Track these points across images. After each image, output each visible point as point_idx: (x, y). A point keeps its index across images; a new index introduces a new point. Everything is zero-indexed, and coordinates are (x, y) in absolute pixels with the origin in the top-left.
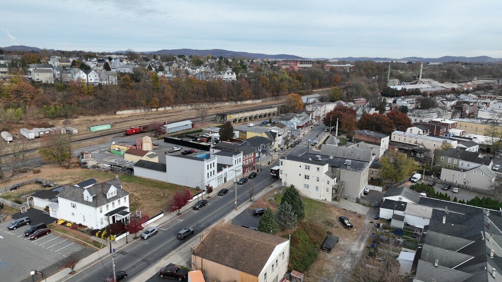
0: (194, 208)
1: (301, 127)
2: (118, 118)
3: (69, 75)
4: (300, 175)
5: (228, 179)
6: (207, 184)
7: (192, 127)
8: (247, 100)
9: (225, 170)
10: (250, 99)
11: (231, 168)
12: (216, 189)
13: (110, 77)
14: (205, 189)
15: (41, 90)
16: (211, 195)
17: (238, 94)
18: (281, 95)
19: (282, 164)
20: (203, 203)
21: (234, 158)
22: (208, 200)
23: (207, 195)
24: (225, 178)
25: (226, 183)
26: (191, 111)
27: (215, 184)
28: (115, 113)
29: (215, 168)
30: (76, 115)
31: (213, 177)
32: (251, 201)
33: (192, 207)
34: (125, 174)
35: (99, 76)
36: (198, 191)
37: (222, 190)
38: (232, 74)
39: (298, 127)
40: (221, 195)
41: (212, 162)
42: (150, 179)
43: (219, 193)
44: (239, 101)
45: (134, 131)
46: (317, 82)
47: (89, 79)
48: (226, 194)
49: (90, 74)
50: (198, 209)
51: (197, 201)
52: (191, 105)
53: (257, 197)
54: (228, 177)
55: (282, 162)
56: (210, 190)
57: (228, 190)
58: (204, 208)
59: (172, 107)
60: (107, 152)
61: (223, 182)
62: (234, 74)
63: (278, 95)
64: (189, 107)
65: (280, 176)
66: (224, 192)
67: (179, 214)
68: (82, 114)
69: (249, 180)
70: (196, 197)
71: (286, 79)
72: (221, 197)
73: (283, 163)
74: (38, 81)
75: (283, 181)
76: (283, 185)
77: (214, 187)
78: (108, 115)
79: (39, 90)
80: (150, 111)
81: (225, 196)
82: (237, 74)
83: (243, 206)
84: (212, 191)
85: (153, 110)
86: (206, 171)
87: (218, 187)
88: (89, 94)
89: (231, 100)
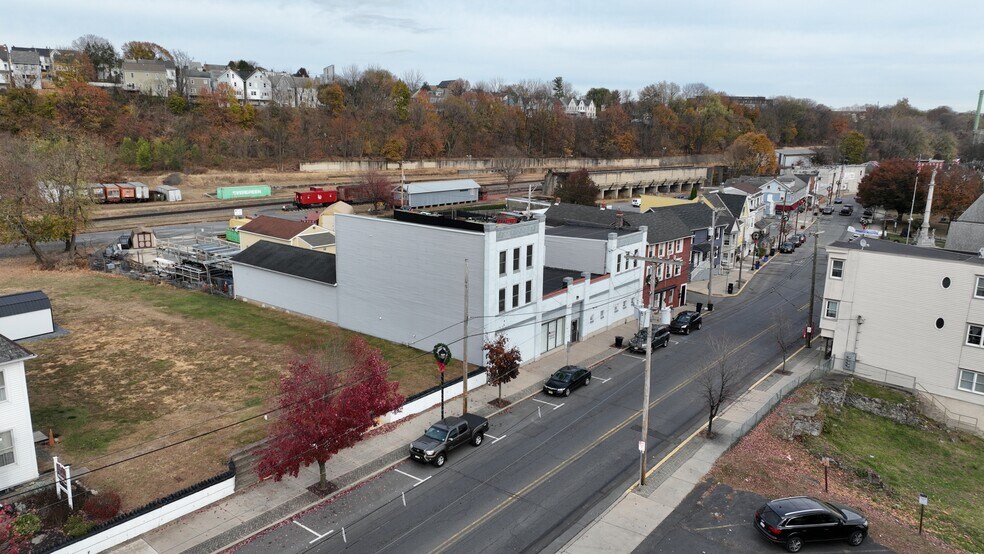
0: (416, 458)
1: (790, 208)
2: (302, 179)
3: (206, 82)
4: (940, 323)
5: (587, 330)
6: (492, 339)
7: (480, 198)
8: (623, 156)
9: (575, 291)
10: (630, 155)
11: (601, 285)
12: (533, 365)
13: (300, 90)
14: (486, 362)
15: (132, 108)
16: (510, 389)
17: (602, 141)
18: (706, 153)
19: (837, 273)
20: (464, 433)
21: (616, 245)
22: (491, 414)
23: (493, 392)
24: (574, 324)
25: (577, 345)
26: (484, 174)
27: (529, 344)
28: (297, 169)
29: (536, 275)
30: (201, 168)
31: (525, 311)
32: (711, 435)
33: (405, 449)
34: (207, 291)
35: (273, 86)
36: (443, 367)
37: (561, 374)
38: (587, 105)
39: (779, 209)
40: (556, 395)
41: (522, 243)
42: (283, 312)
43: (549, 383)
44: (603, 157)
45: (320, 197)
46: (793, 130)
47: (249, 91)
48: (581, 391)
49: (251, 79)
50: (433, 463)
51: (436, 416)
52: (486, 162)
53: (736, 416)
54: (586, 317)
55: (838, 263)
56: (504, 366)
57: (589, 375)
58: (466, 459)
59: (439, 162)
60: (216, 238)
61: (568, 338)
62: (592, 105)
63: (699, 153)
64: (480, 165)
65: (826, 325)
66: (569, 382)
67: (322, 488)
68: (217, 166)
69: (675, 341)
70: (434, 398)
71: (719, 114)
72: (558, 406)
73: (846, 269)
74: (131, 88)
75: (837, 351)
76: (838, 366)
77: (527, 355)
78: (280, 171)
79: (127, 107)
80: (384, 167)
81: (574, 399)
82: (598, 106)
83: (676, 462)
84: (514, 374)
85: (390, 166)
86: (494, 282)
87: (546, 357)
88: (244, 123)
89: (584, 155)
